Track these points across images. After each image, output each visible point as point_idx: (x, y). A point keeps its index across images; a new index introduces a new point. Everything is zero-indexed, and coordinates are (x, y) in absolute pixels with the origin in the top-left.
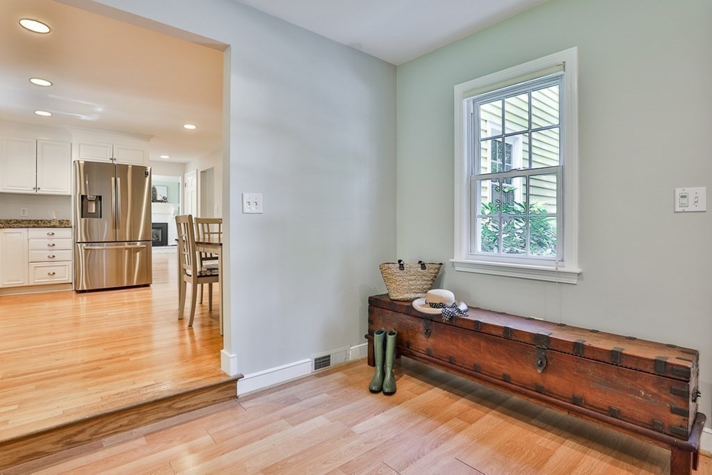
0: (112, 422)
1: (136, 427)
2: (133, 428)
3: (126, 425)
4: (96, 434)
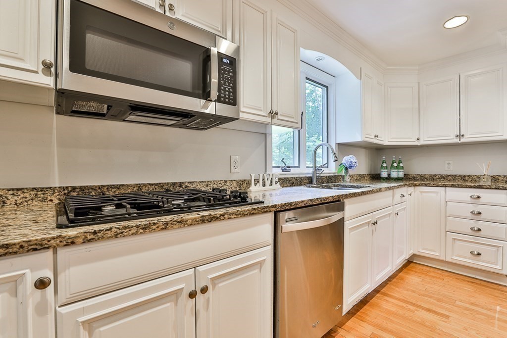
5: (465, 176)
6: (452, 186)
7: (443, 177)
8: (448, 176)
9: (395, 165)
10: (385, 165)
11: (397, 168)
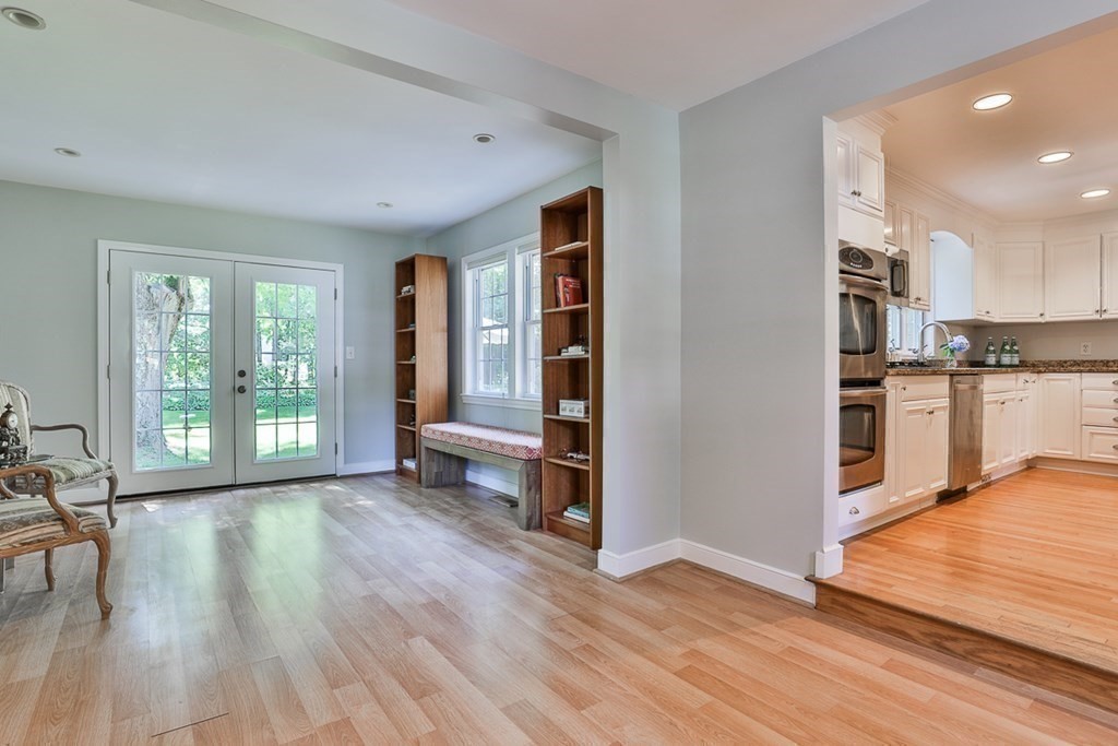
0: (996, 652)
1: (1036, 684)
2: (1029, 681)
3: (1018, 670)
4: (971, 653)
5: (1108, 362)
6: (1090, 371)
7: (1076, 363)
8: (1084, 362)
9: (1007, 348)
10: (992, 348)
11: (1010, 352)
